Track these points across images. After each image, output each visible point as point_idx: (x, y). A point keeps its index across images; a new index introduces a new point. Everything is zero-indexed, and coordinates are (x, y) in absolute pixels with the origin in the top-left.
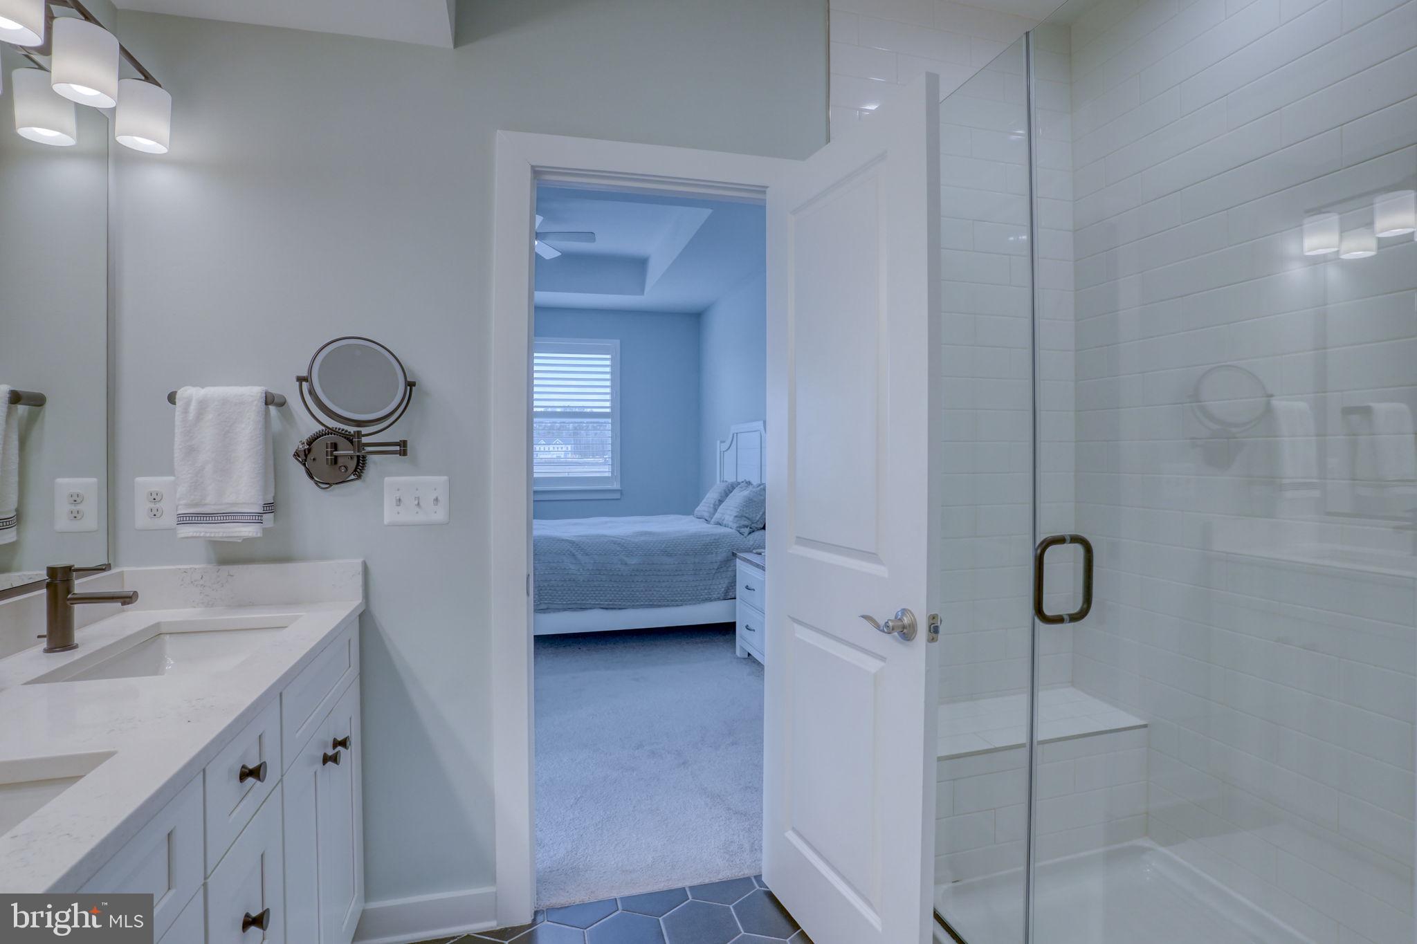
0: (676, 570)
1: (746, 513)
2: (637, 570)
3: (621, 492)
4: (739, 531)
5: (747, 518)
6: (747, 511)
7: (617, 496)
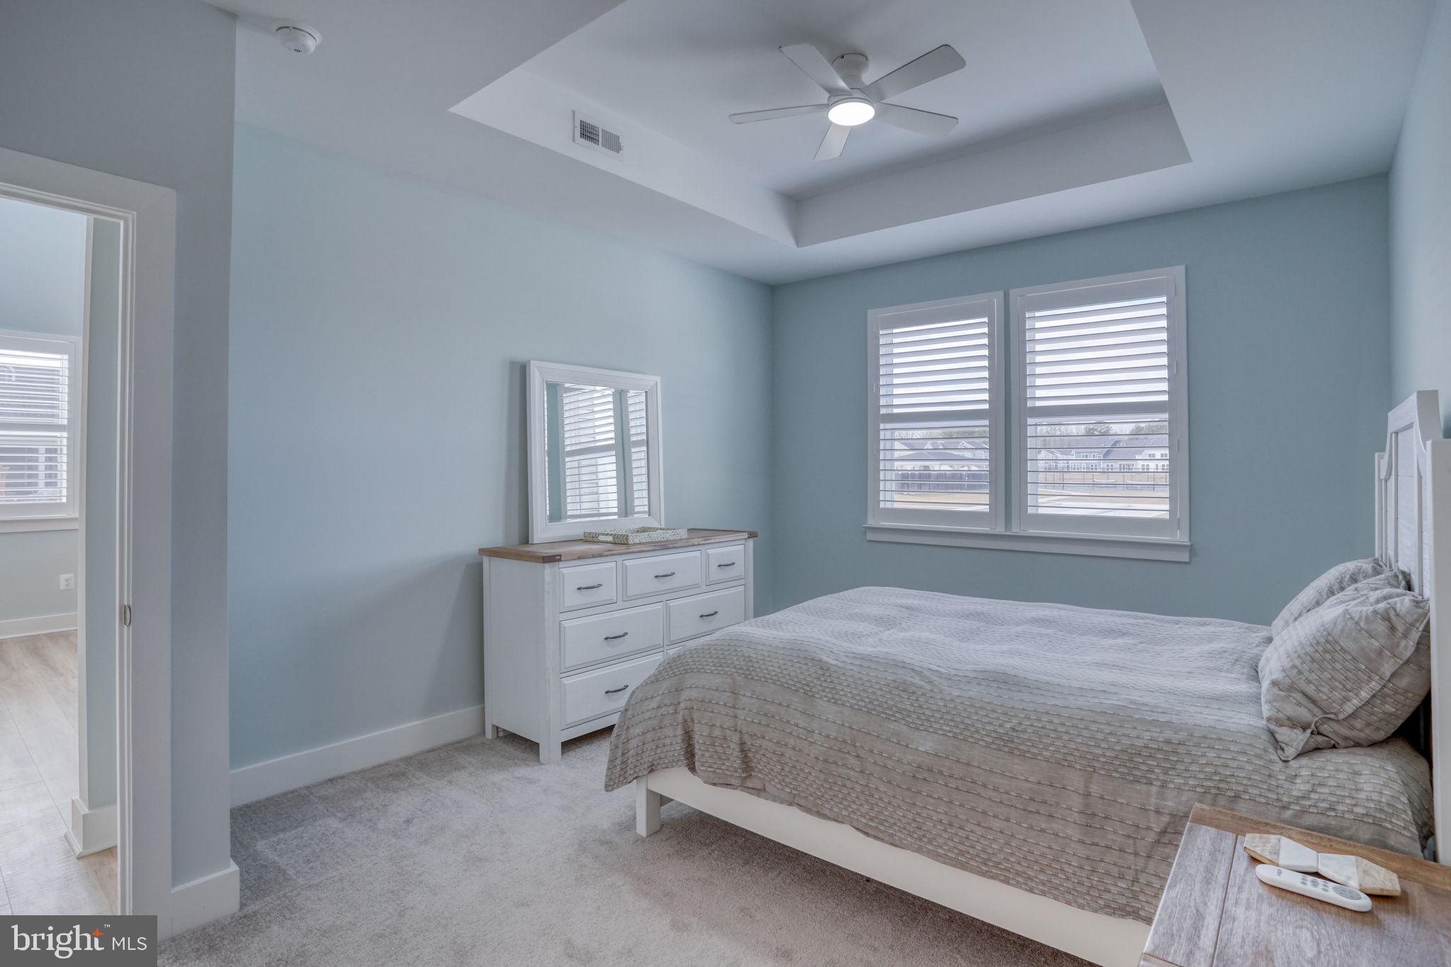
0: (1032, 799)
1: (1309, 682)
2: (930, 770)
3: (1192, 549)
4: (1272, 734)
5: (1305, 695)
6: (1313, 677)
7: (1184, 557)
